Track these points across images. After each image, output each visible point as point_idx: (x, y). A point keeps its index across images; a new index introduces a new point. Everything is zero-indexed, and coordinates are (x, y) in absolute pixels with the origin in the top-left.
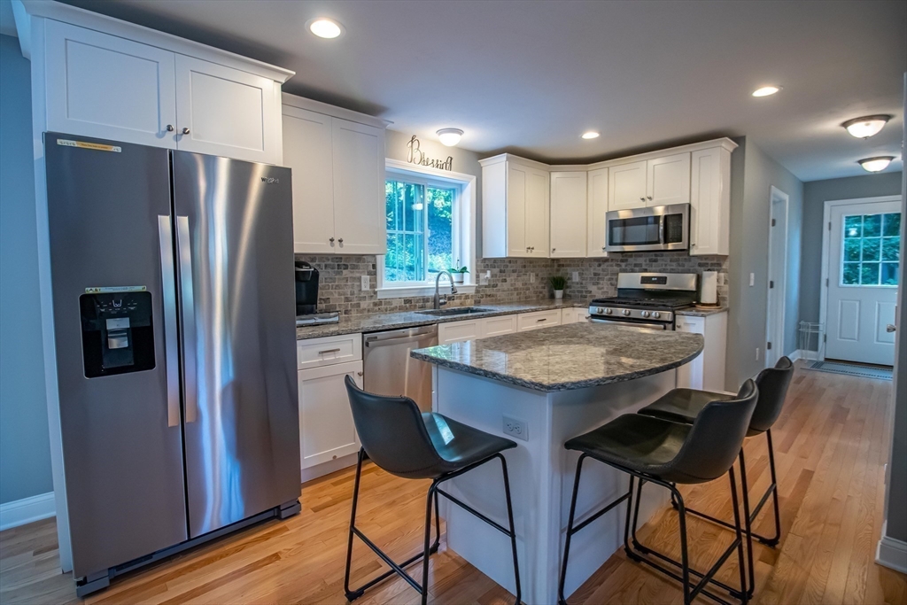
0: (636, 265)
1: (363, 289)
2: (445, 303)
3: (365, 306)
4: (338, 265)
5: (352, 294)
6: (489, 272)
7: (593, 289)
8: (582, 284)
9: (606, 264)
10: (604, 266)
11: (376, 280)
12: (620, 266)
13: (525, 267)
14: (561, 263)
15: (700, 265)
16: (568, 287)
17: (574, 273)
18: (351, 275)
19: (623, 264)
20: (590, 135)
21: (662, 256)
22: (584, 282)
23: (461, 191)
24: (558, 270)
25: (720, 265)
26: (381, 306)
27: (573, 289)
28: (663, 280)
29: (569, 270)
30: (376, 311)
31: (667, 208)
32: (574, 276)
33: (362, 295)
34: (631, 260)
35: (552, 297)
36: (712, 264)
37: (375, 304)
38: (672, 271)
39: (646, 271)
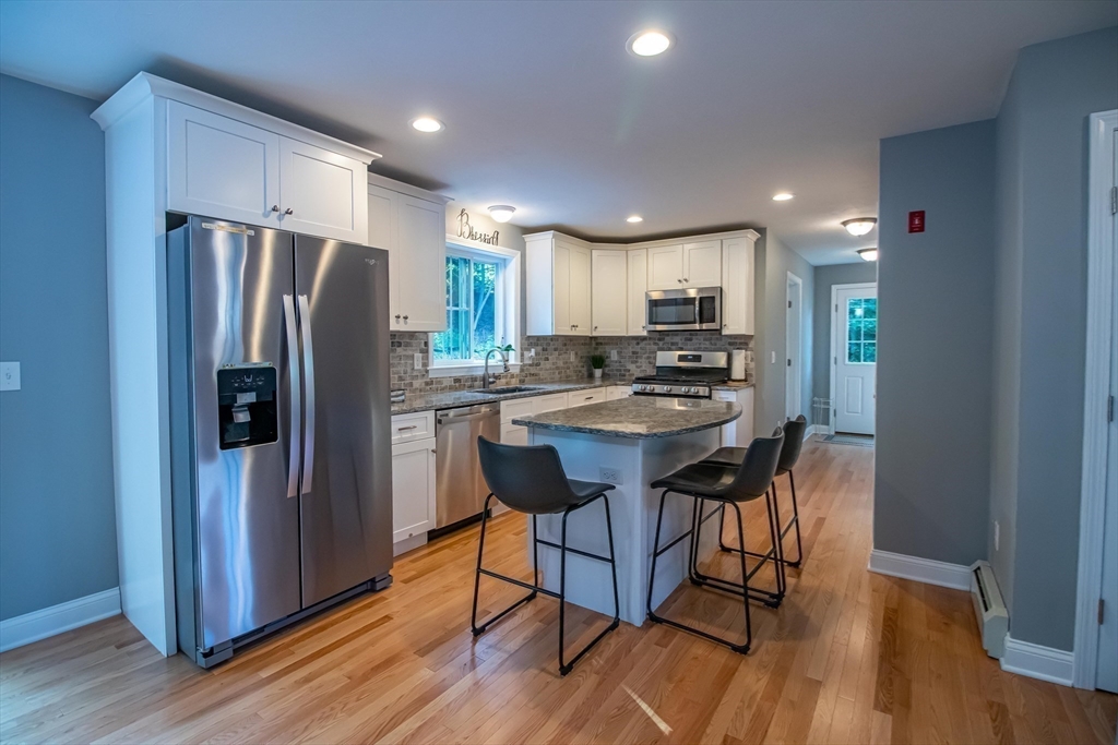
0: (673, 344)
1: (416, 367)
2: (493, 382)
3: (418, 386)
4: (393, 342)
5: (406, 372)
7: (632, 367)
8: (620, 362)
9: (645, 342)
10: (642, 344)
11: (427, 358)
12: (658, 344)
13: (565, 345)
14: (599, 341)
15: (730, 344)
16: (606, 366)
17: (612, 351)
18: (404, 353)
19: (661, 343)
20: (635, 219)
21: (698, 335)
22: (622, 360)
23: (505, 266)
24: (596, 349)
25: (747, 344)
26: (432, 385)
27: (611, 368)
28: (697, 358)
29: (607, 348)
30: (428, 391)
31: (700, 290)
32: (612, 355)
33: (415, 374)
34: (668, 339)
35: (591, 376)
36: (741, 343)
37: (427, 384)
38: (706, 350)
39: (681, 349)
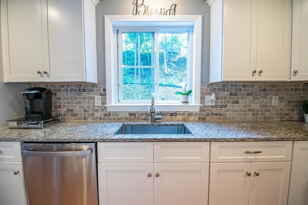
1: (96, 104)
3: (98, 116)
4: (79, 89)
5: (89, 107)
6: (213, 95)
11: (106, 100)
13: (265, 90)
18: (88, 96)
23: (193, 31)
26: (110, 116)
30: (106, 119)
33: (96, 108)
37: (105, 115)
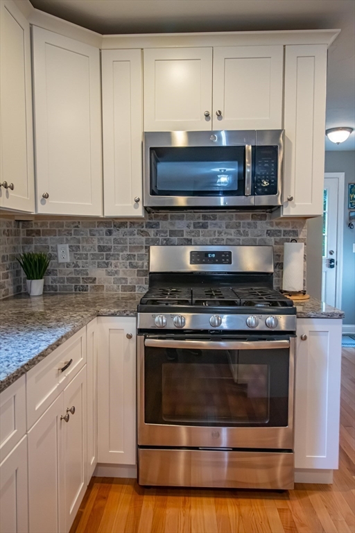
0: (173, 233)
7: (99, 274)
8: (76, 266)
9: (122, 230)
10: (118, 234)
12: (147, 234)
14: (34, 227)
16: (51, 273)
17: (60, 246)
19: (152, 232)
21: (215, 218)
22: (80, 262)
24: (27, 242)
27: (59, 276)
28: (225, 258)
29: (50, 240)
32: (60, 253)
35: (21, 293)
36: (286, 233)
38: (230, 243)
39: (192, 242)
